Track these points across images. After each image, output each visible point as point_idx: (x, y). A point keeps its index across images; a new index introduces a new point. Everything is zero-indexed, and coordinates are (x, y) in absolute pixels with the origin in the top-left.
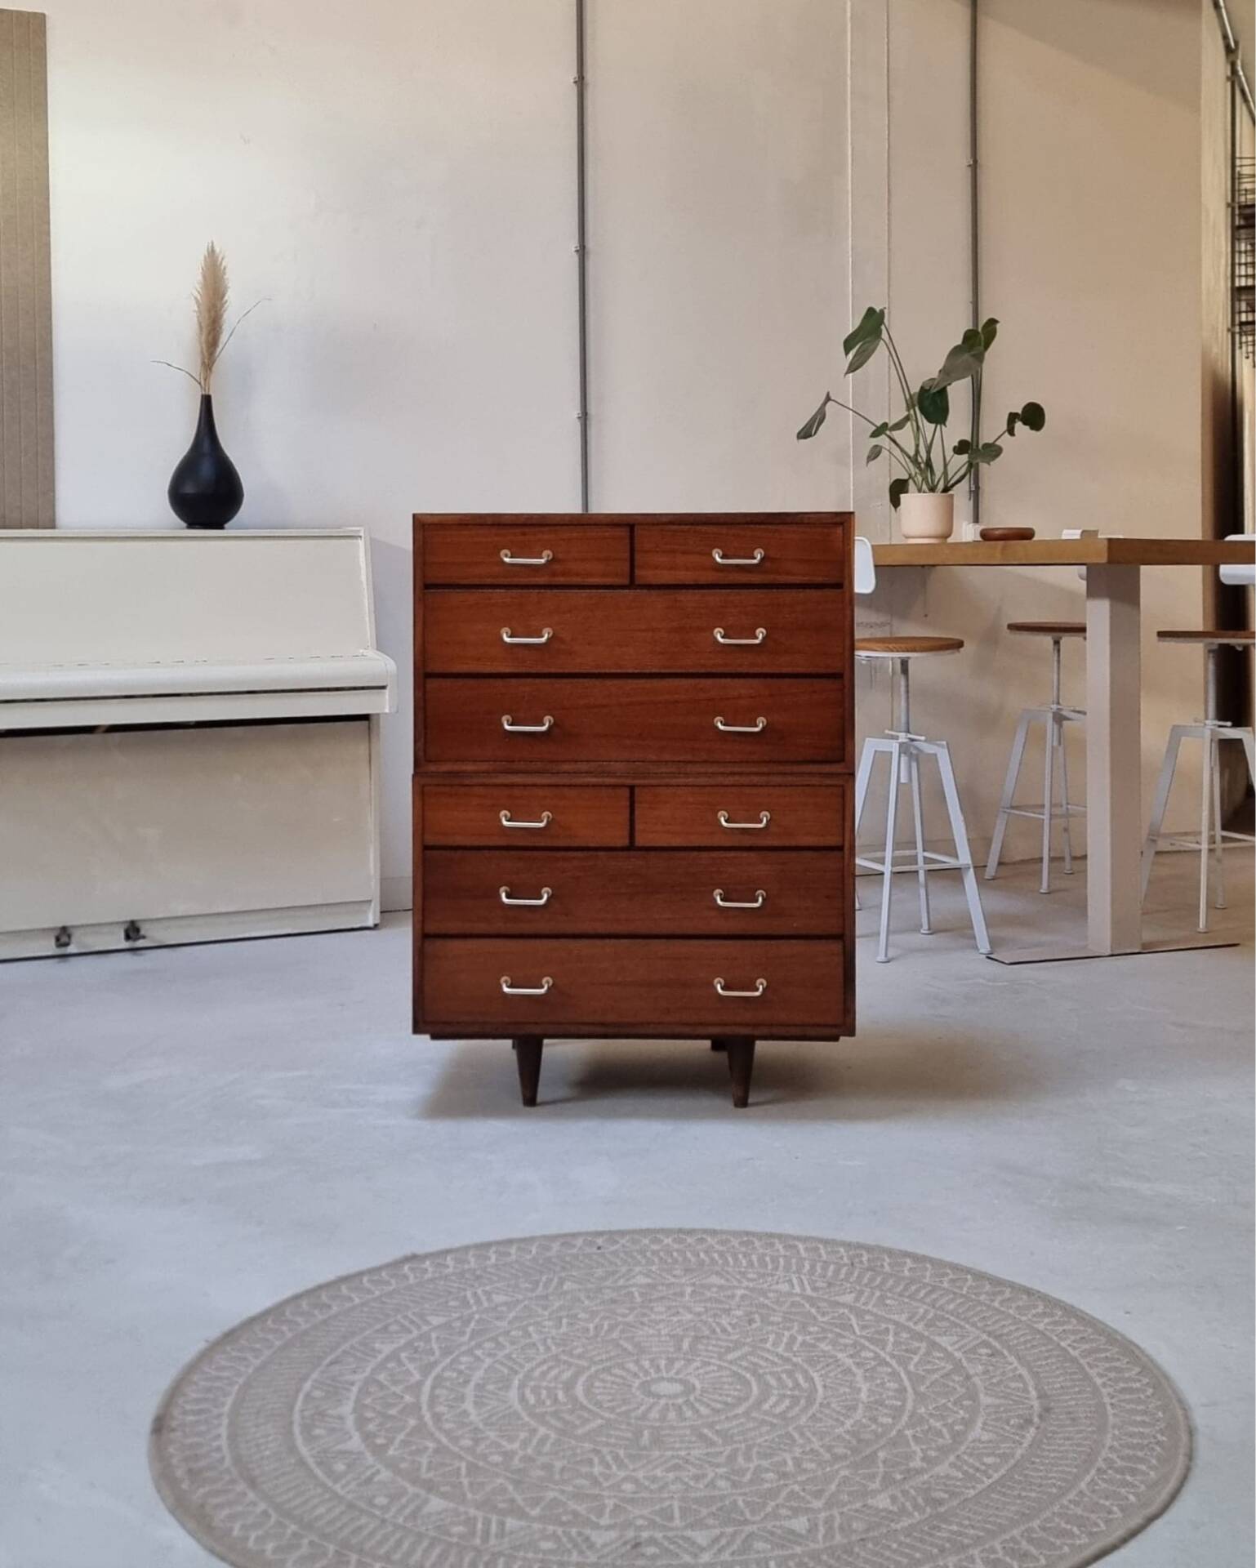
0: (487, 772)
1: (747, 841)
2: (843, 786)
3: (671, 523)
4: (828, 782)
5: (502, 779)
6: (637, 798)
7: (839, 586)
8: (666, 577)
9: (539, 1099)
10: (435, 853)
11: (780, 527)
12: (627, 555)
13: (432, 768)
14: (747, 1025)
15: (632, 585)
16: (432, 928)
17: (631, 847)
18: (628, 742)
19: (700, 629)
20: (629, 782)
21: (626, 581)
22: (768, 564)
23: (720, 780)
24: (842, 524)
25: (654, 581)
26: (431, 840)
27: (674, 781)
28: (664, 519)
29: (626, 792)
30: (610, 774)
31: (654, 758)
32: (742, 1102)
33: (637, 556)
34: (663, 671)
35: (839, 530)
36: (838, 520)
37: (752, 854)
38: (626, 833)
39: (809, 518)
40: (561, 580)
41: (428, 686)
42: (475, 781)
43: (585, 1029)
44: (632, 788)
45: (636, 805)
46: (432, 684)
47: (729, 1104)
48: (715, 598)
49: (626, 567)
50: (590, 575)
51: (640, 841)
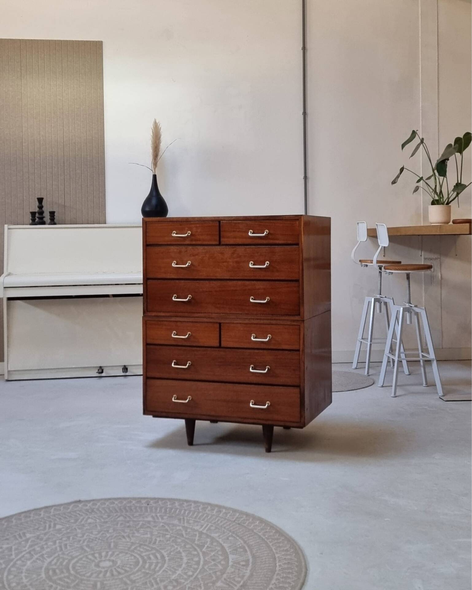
0: (169, 316)
1: (263, 346)
2: (299, 325)
3: (234, 220)
4: (295, 323)
5: (173, 319)
6: (222, 327)
7: (297, 244)
8: (232, 241)
9: (194, 443)
10: (151, 346)
11: (274, 221)
12: (218, 233)
13: (149, 314)
14: (263, 420)
15: (220, 244)
16: (149, 375)
17: (220, 347)
18: (218, 306)
19: (244, 262)
20: (219, 321)
21: (217, 243)
22: (270, 236)
23: (253, 321)
24: (298, 220)
25: (228, 243)
26: (149, 341)
27: (235, 322)
28: (232, 219)
29: (218, 325)
30: (212, 318)
31: (228, 312)
32: (269, 450)
33: (222, 233)
34: (231, 278)
35: (297, 222)
36: (297, 218)
37: (265, 351)
38: (218, 341)
39: (285, 217)
40: (194, 243)
41: (148, 283)
42: (164, 319)
43: (204, 417)
44: (220, 324)
45: (222, 331)
46: (149, 282)
47: (263, 450)
48: (249, 249)
49: (217, 238)
50: (204, 240)
51: (223, 344)
